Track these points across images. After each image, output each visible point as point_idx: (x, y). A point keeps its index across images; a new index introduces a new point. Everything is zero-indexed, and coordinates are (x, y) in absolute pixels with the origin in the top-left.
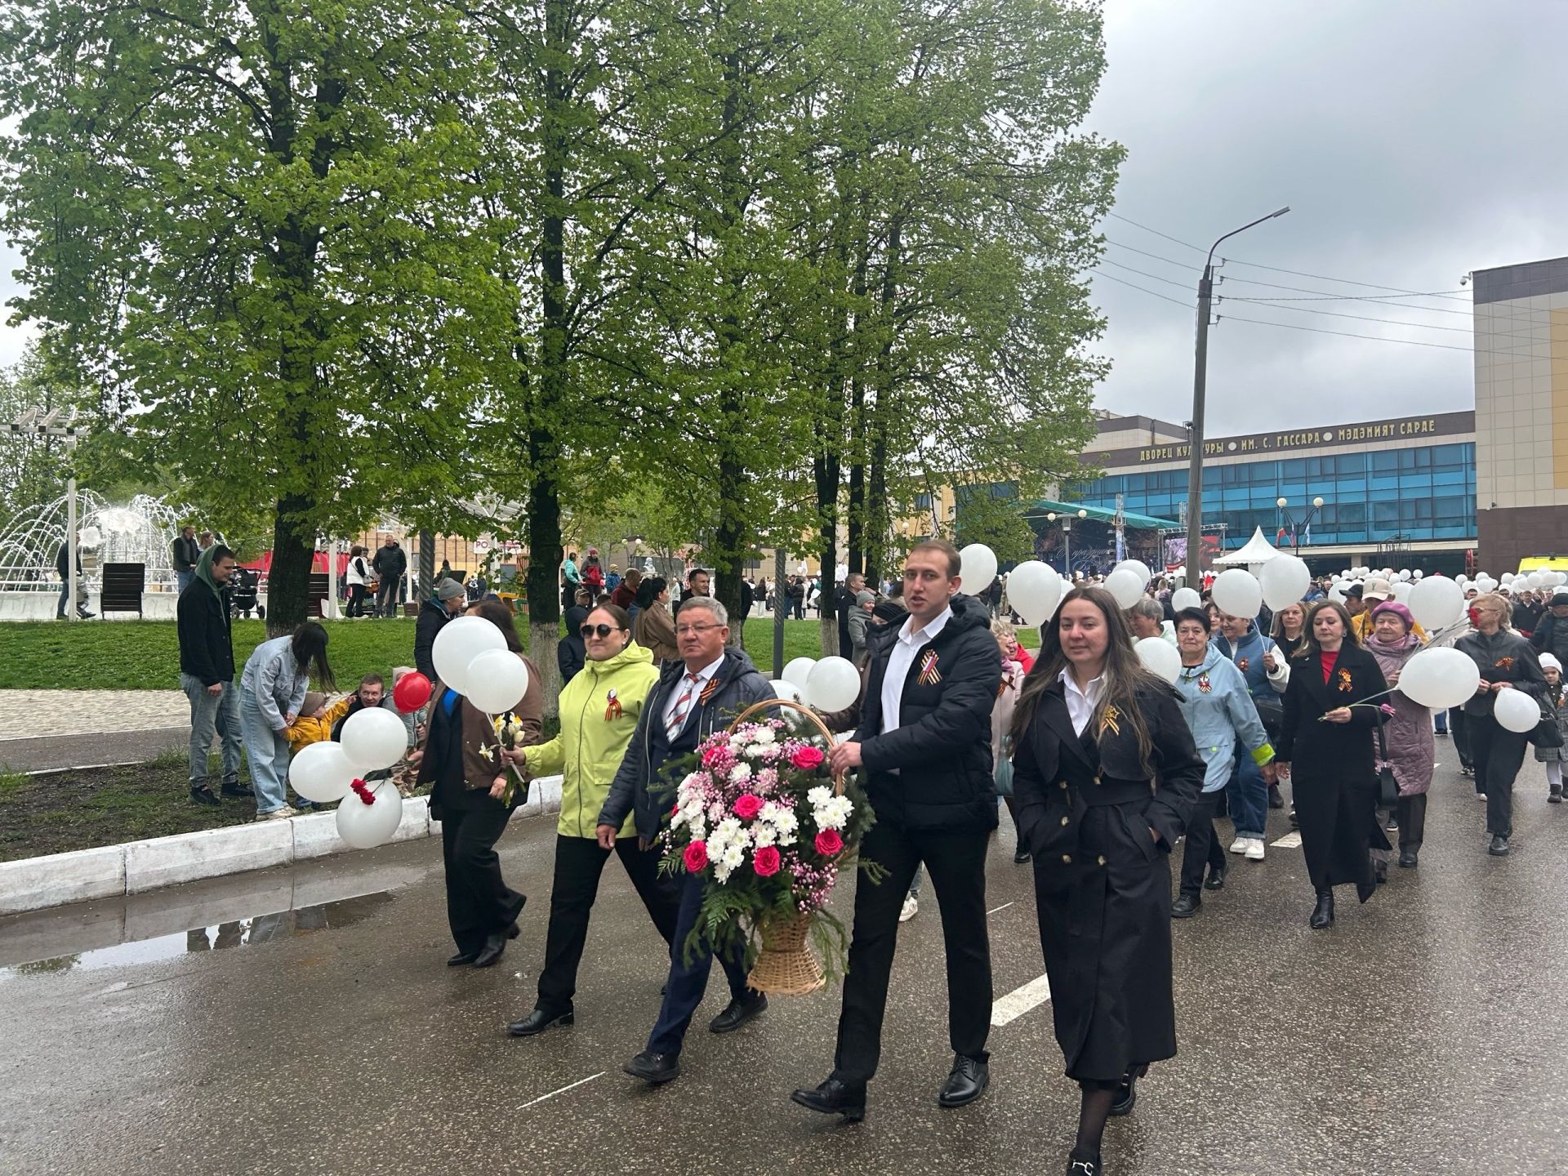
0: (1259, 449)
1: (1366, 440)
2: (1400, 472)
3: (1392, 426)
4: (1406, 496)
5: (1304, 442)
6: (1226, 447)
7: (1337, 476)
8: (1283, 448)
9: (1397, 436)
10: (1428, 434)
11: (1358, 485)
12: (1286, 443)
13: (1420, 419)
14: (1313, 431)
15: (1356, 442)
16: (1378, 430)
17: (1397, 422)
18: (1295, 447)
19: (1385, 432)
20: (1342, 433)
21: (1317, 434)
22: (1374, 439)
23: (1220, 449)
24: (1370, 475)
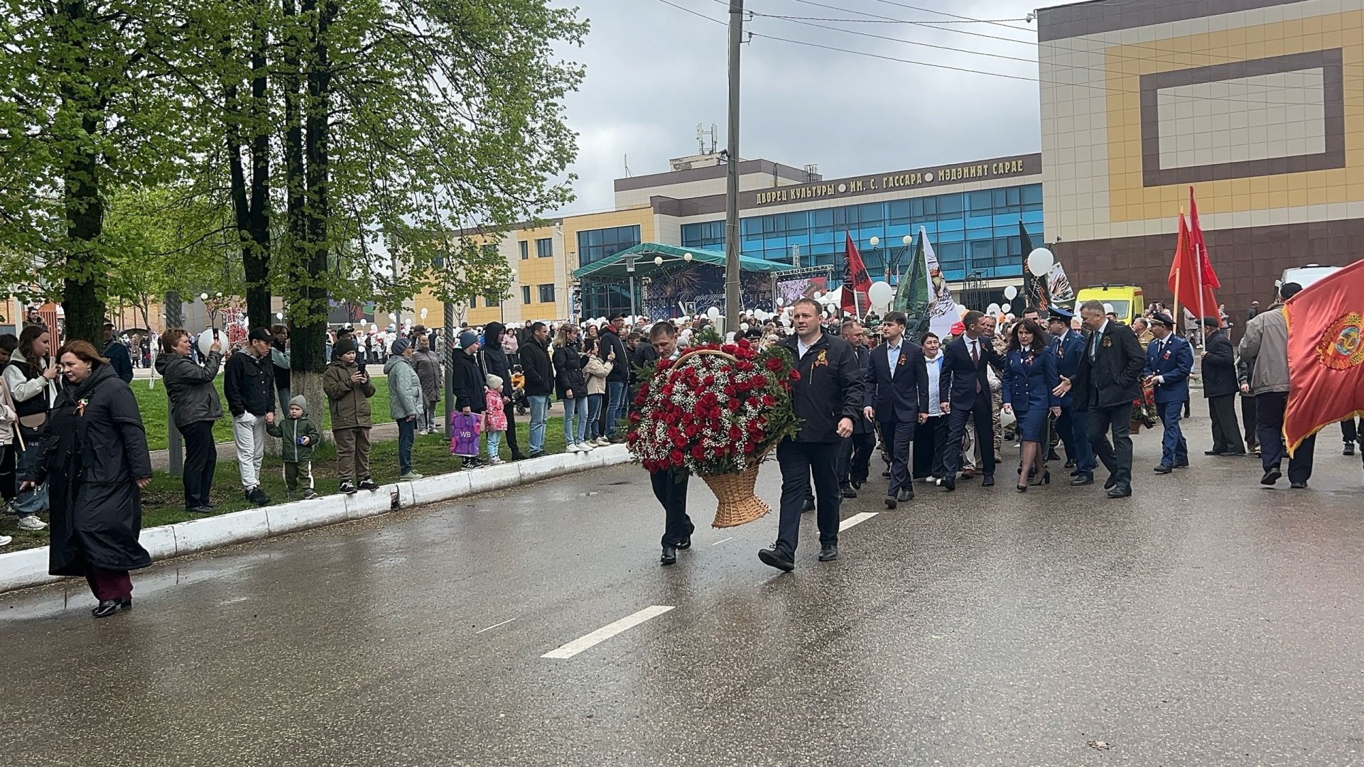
0: (867, 191)
1: (963, 180)
2: (993, 210)
3: (986, 167)
4: (999, 234)
5: (907, 182)
6: (836, 189)
7: (938, 216)
8: (888, 189)
9: (990, 176)
10: (1017, 174)
11: (957, 224)
12: (891, 184)
13: (1010, 159)
14: (915, 171)
15: (954, 182)
16: (973, 171)
17: (989, 162)
18: (900, 188)
19: (980, 171)
20: (941, 173)
21: (919, 175)
22: (970, 179)
23: (831, 191)
24: (968, 214)
